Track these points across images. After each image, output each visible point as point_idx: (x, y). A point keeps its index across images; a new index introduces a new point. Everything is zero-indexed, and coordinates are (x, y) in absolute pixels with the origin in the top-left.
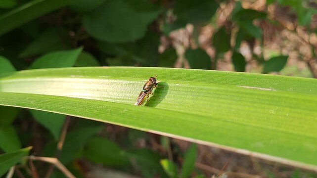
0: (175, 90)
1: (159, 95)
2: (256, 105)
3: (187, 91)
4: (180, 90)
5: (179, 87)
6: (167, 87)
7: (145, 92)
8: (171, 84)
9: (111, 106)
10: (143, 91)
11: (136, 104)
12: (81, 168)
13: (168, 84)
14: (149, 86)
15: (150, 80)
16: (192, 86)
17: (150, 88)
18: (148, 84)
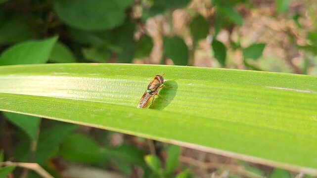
0: (186, 91)
1: (166, 96)
2: (292, 110)
3: (203, 93)
4: (193, 90)
5: (191, 87)
6: (176, 86)
7: (150, 93)
8: (181, 84)
9: (112, 109)
10: (148, 91)
11: (138, 107)
12: (56, 166)
13: (178, 84)
14: (156, 85)
15: (156, 78)
16: (208, 86)
17: (157, 89)
18: (154, 83)
